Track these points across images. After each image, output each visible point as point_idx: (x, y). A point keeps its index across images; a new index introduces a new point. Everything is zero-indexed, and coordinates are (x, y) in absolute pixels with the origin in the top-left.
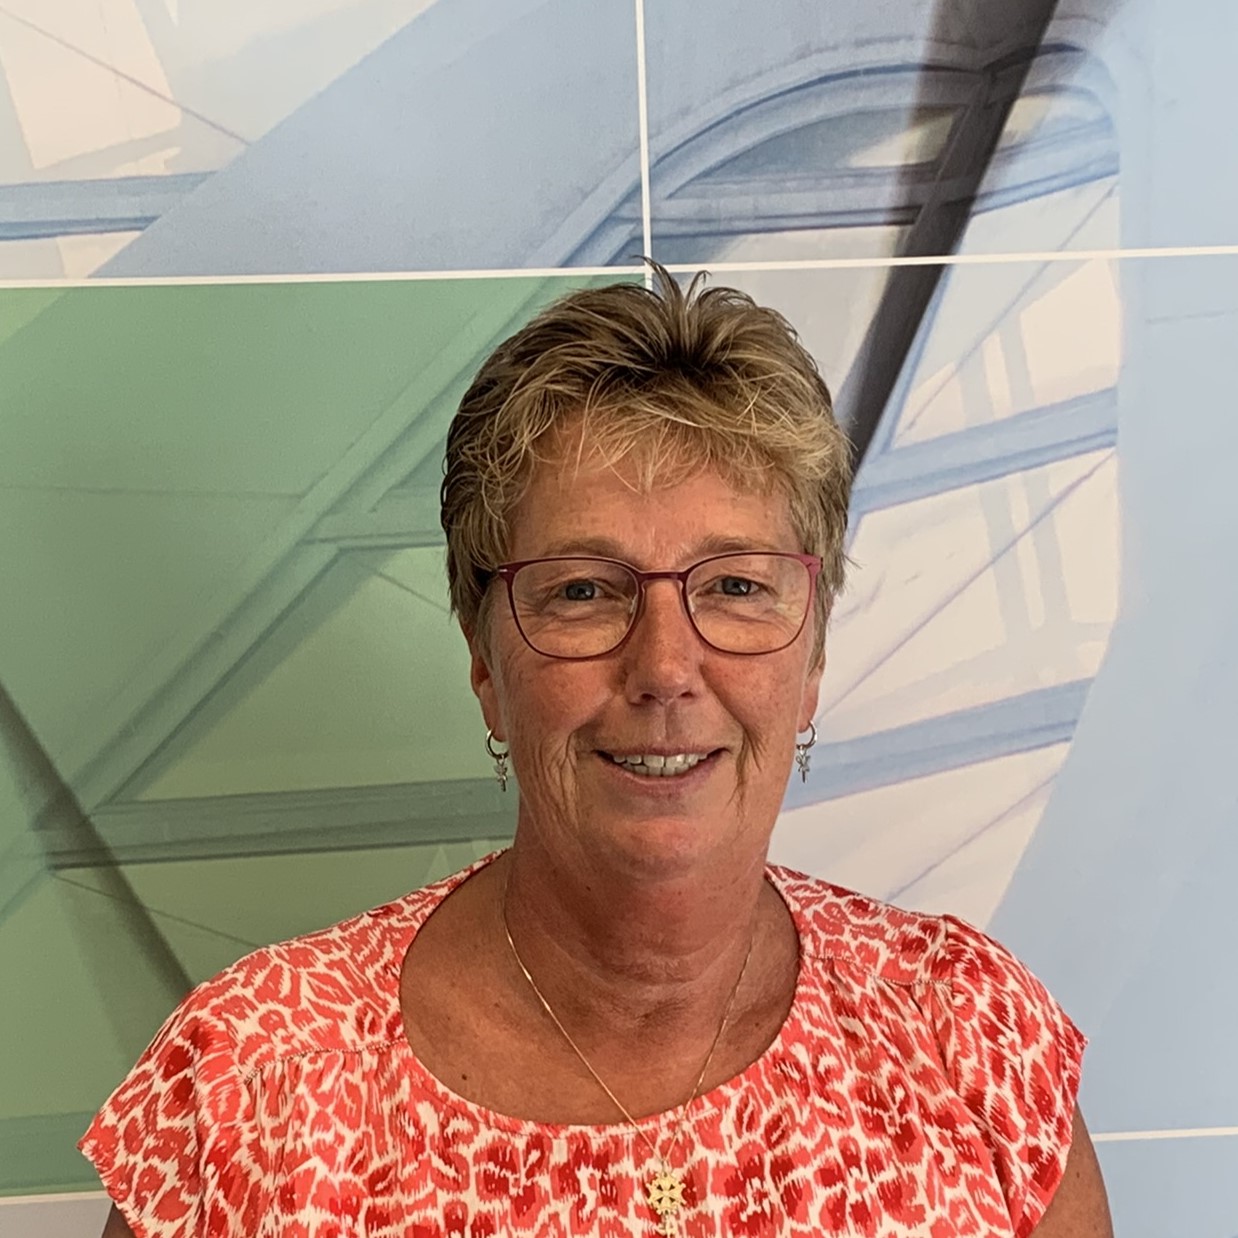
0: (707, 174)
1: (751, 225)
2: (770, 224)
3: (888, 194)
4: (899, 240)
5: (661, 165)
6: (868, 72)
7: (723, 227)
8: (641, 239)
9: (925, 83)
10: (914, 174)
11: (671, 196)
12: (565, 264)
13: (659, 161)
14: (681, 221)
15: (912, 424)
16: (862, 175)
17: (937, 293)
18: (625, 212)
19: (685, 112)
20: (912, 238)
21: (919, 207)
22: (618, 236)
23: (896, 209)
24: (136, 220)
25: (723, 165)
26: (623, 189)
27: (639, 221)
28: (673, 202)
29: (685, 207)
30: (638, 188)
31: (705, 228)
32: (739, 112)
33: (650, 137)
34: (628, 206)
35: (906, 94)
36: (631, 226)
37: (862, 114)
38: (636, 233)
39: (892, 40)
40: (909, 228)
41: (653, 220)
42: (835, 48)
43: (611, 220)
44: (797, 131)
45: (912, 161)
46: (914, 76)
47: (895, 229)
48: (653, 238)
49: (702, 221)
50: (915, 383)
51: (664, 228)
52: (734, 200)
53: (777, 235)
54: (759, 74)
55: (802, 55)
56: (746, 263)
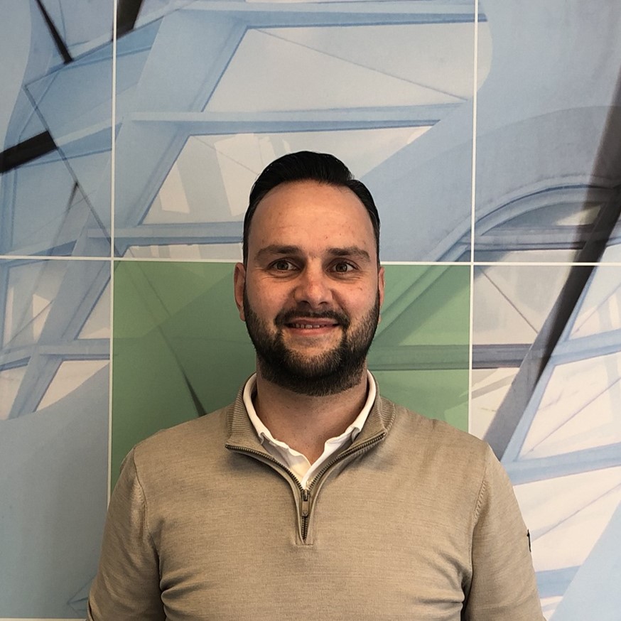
0: (498, 226)
1: (515, 247)
2: (524, 247)
3: (572, 237)
4: (576, 256)
5: (479, 222)
6: (566, 187)
7: (503, 247)
8: (470, 251)
9: (589, 192)
10: (583, 229)
11: (483, 235)
12: (438, 261)
13: (479, 221)
14: (486, 245)
15: (578, 330)
16: (562, 229)
17: (590, 277)
18: (464, 241)
19: (491, 201)
20: (581, 254)
21: (585, 242)
22: (461, 250)
23: (574, 243)
25: (505, 223)
26: (463, 231)
27: (470, 244)
28: (483, 237)
29: (489, 239)
30: (471, 230)
31: (496, 248)
32: (512, 202)
33: (475, 211)
34: (465, 238)
35: (581, 197)
36: (466, 246)
37: (562, 204)
38: (468, 249)
39: (576, 175)
40: (580, 251)
41: (475, 244)
42: (553, 177)
43: (458, 243)
44: (536, 210)
45: (583, 224)
46: (585, 190)
47: (575, 251)
48: (475, 251)
49: (495, 245)
50: (580, 313)
51: (479, 247)
52: (510, 237)
53: (525, 252)
54: (521, 187)
55: (539, 180)
56: (512, 262)
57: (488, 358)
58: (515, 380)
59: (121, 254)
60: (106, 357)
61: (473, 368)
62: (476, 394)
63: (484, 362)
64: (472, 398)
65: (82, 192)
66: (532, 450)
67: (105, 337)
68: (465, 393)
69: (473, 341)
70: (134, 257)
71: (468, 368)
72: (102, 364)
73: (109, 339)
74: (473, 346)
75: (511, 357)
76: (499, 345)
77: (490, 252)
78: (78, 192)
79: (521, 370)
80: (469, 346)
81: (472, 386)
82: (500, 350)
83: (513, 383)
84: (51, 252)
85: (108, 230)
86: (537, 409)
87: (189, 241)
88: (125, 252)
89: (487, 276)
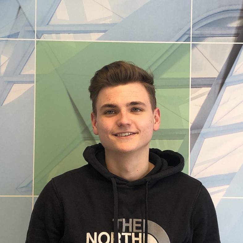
0: (202, 27)
1: (209, 36)
2: (213, 36)
3: (233, 32)
4: (235, 40)
5: (194, 25)
6: (231, 10)
7: (204, 36)
9: (241, 13)
10: (238, 28)
11: (196, 30)
12: (176, 41)
14: (197, 35)
15: (236, 72)
16: (229, 28)
17: (241, 49)
19: (199, 16)
20: (238, 39)
21: (239, 34)
22: (186, 37)
23: (235, 34)
24: (104, 31)
25: (205, 25)
26: (188, 28)
27: (190, 34)
29: (198, 32)
30: (190, 28)
31: (201, 36)
32: (208, 16)
33: (192, 20)
34: (188, 32)
35: (238, 14)
37: (230, 17)
38: (189, 36)
39: (235, 5)
40: (237, 37)
41: (192, 34)
42: (226, 6)
43: (185, 34)
44: (218, 20)
45: (238, 26)
46: (239, 11)
47: (234, 37)
48: (192, 37)
49: (201, 35)
50: (237, 64)
51: (194, 36)
52: (207, 31)
53: (214, 38)
54: (212, 10)
55: (220, 7)
56: (208, 42)
57: (198, 84)
58: (209, 93)
59: (39, 38)
60: (33, 82)
61: (191, 88)
62: (192, 99)
63: (196, 85)
64: (191, 101)
65: (22, 11)
66: (216, 123)
67: (32, 74)
68: (188, 98)
69: (191, 76)
70: (45, 39)
71: (189, 88)
72: (31, 85)
73: (34, 75)
74: (191, 78)
75: (208, 83)
76: (202, 78)
77: (199, 38)
78: (21, 10)
79: (211, 89)
80: (189, 78)
81: (191, 95)
82: (203, 80)
83: (208, 94)
84: (9, 37)
85: (34, 27)
86: (218, 106)
87: (69, 32)
88: (41, 37)
89: (197, 48)
